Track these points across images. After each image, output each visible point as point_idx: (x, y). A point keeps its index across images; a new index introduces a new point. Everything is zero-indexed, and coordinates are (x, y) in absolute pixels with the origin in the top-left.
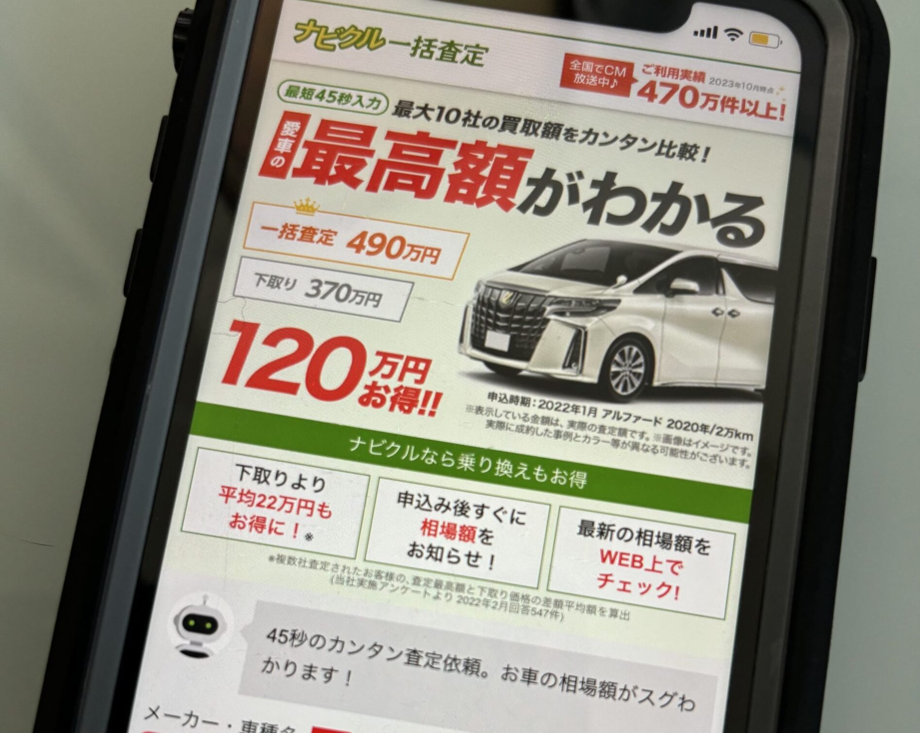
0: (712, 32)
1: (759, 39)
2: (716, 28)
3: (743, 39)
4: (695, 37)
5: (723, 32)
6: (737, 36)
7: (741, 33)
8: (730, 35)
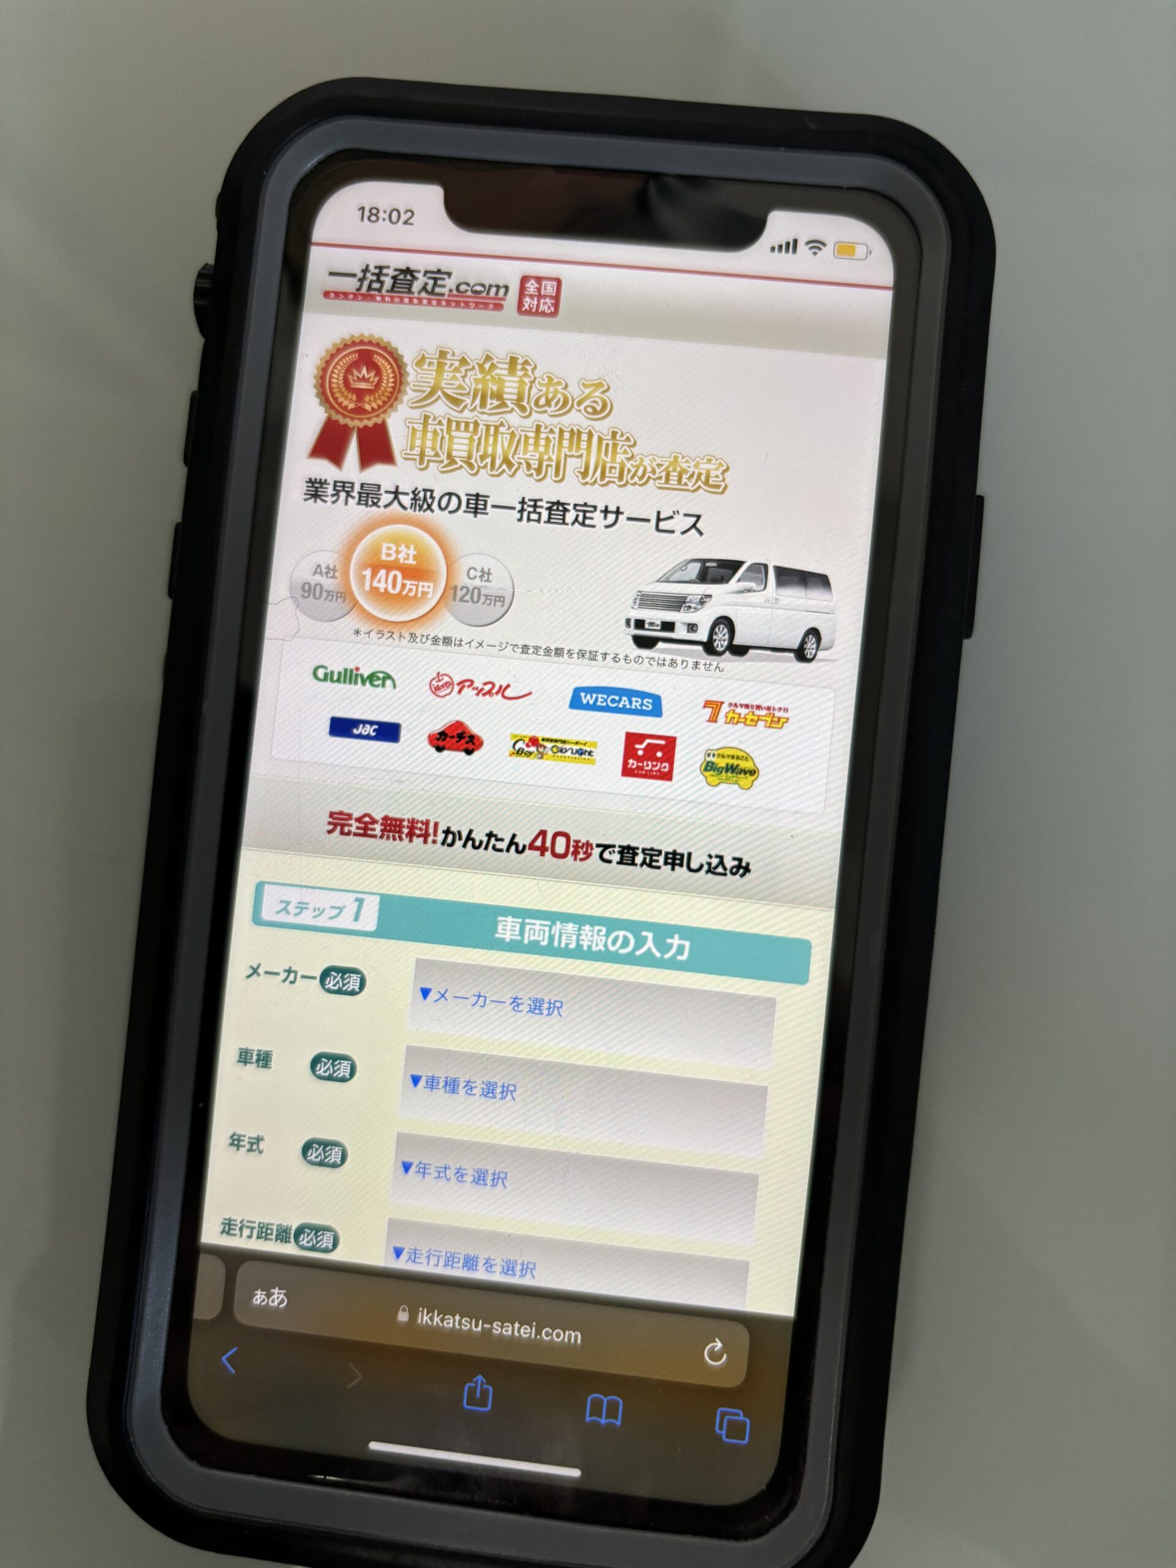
0: (791, 246)
1: (845, 250)
2: (795, 241)
3: (827, 251)
4: (773, 254)
5: (804, 246)
6: (820, 249)
7: (824, 244)
8: (811, 248)
